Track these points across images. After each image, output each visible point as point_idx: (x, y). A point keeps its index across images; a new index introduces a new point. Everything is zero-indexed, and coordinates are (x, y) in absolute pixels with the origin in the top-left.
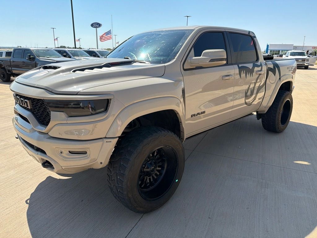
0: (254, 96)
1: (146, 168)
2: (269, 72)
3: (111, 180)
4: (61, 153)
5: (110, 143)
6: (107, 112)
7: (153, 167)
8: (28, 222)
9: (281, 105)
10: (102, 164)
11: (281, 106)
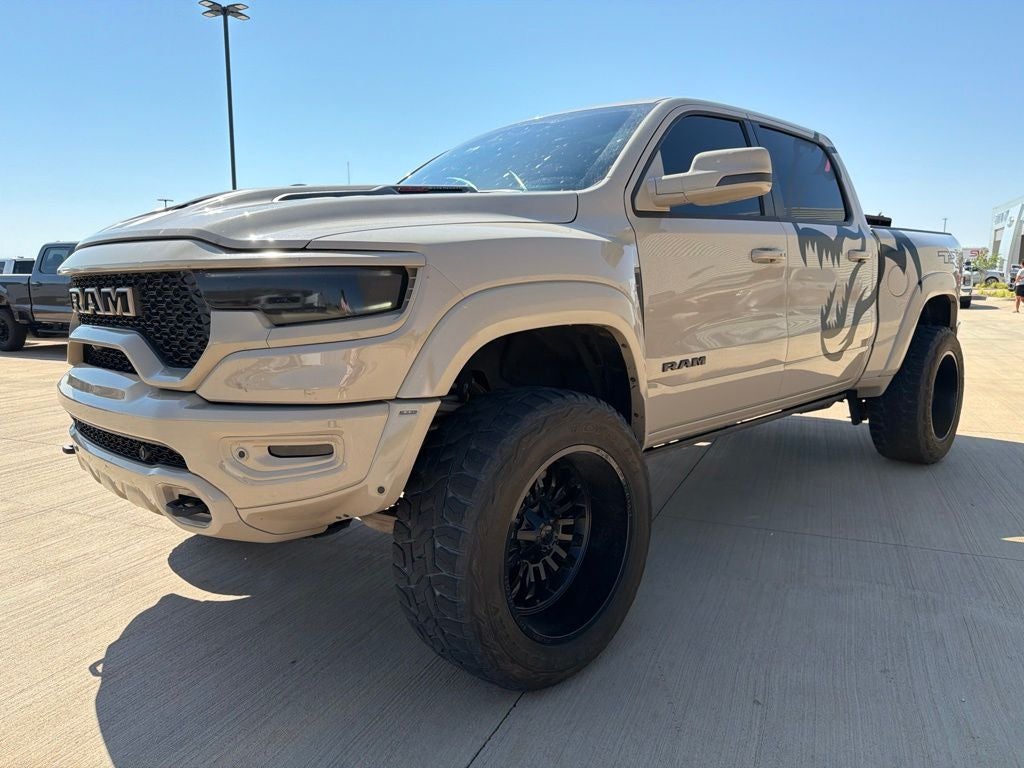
0: (845, 332)
1: (522, 528)
2: (886, 258)
3: (409, 559)
4: (242, 455)
5: (413, 416)
6: (404, 311)
7: (549, 528)
8: (102, 731)
9: (930, 369)
10: (384, 496)
11: (930, 373)
